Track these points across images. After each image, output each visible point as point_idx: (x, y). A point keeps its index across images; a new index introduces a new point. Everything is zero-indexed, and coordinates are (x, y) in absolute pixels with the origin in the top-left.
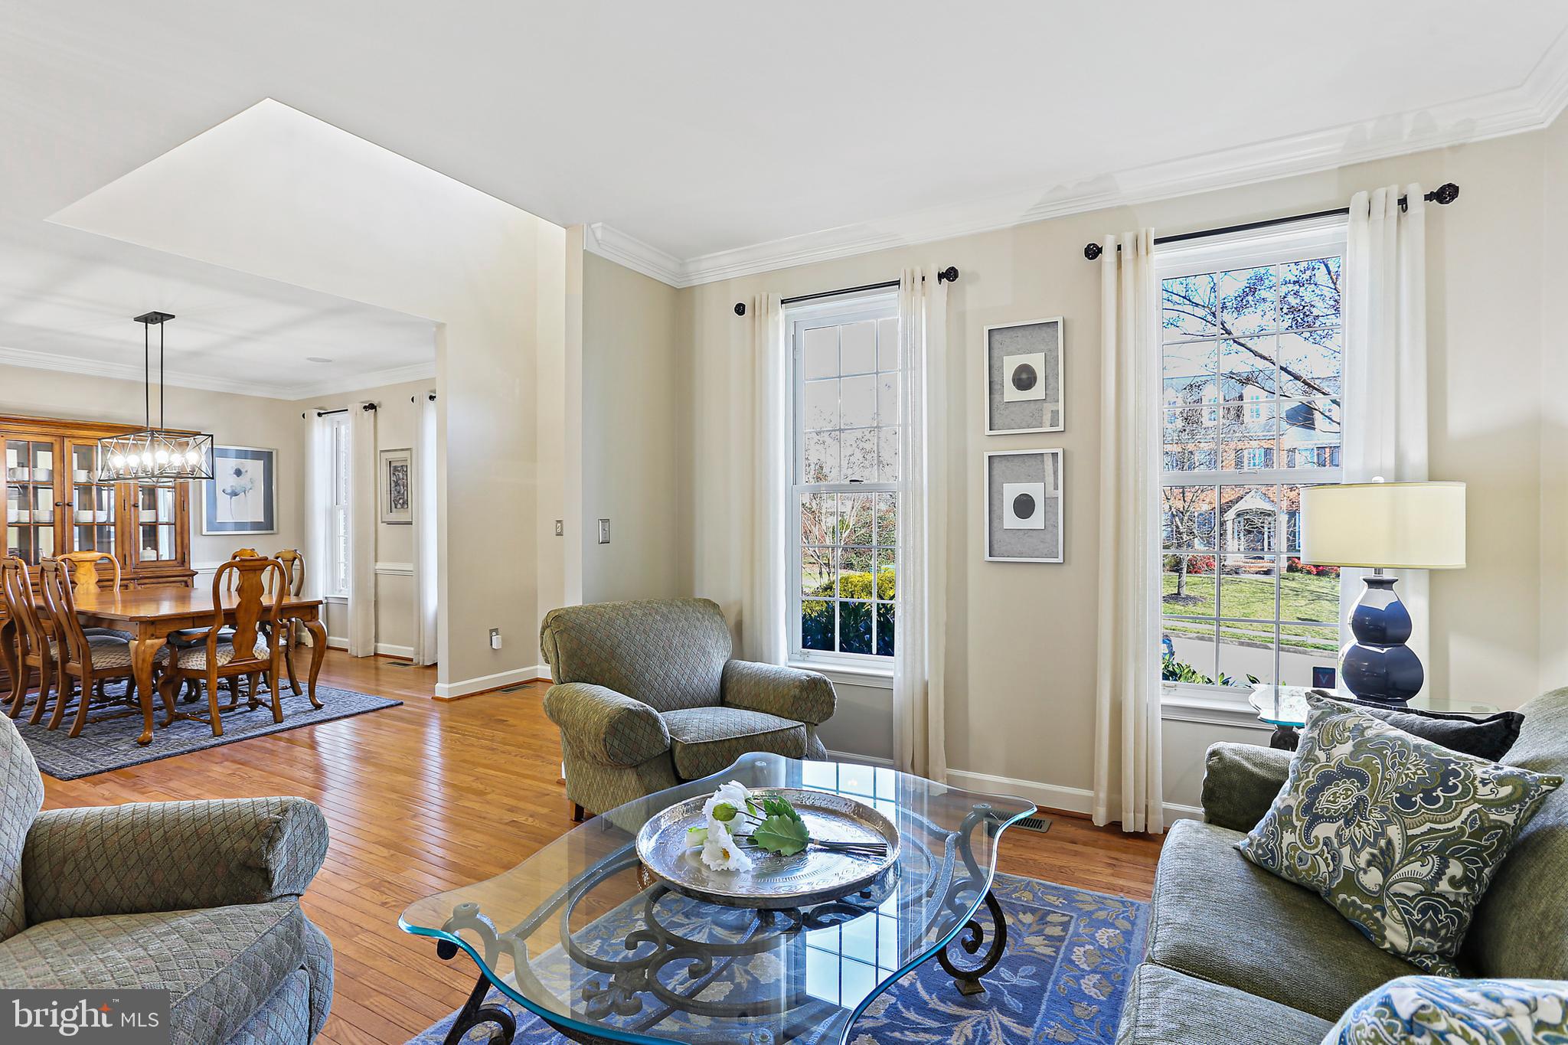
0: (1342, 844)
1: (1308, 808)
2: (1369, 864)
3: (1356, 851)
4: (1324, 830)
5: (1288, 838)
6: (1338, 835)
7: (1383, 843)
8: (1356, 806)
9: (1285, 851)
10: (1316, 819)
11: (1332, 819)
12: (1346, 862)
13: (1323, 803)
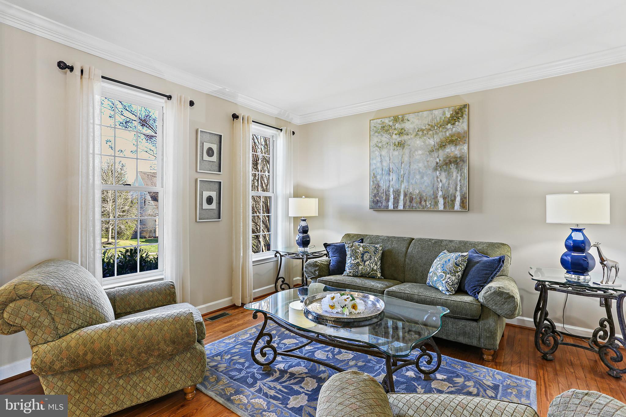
0: (371, 264)
1: (363, 260)
2: (375, 265)
3: (373, 264)
4: (367, 263)
5: (360, 267)
6: (370, 263)
7: (375, 261)
8: (370, 257)
9: (360, 270)
10: (365, 262)
11: (368, 260)
12: (372, 267)
13: (365, 258)
